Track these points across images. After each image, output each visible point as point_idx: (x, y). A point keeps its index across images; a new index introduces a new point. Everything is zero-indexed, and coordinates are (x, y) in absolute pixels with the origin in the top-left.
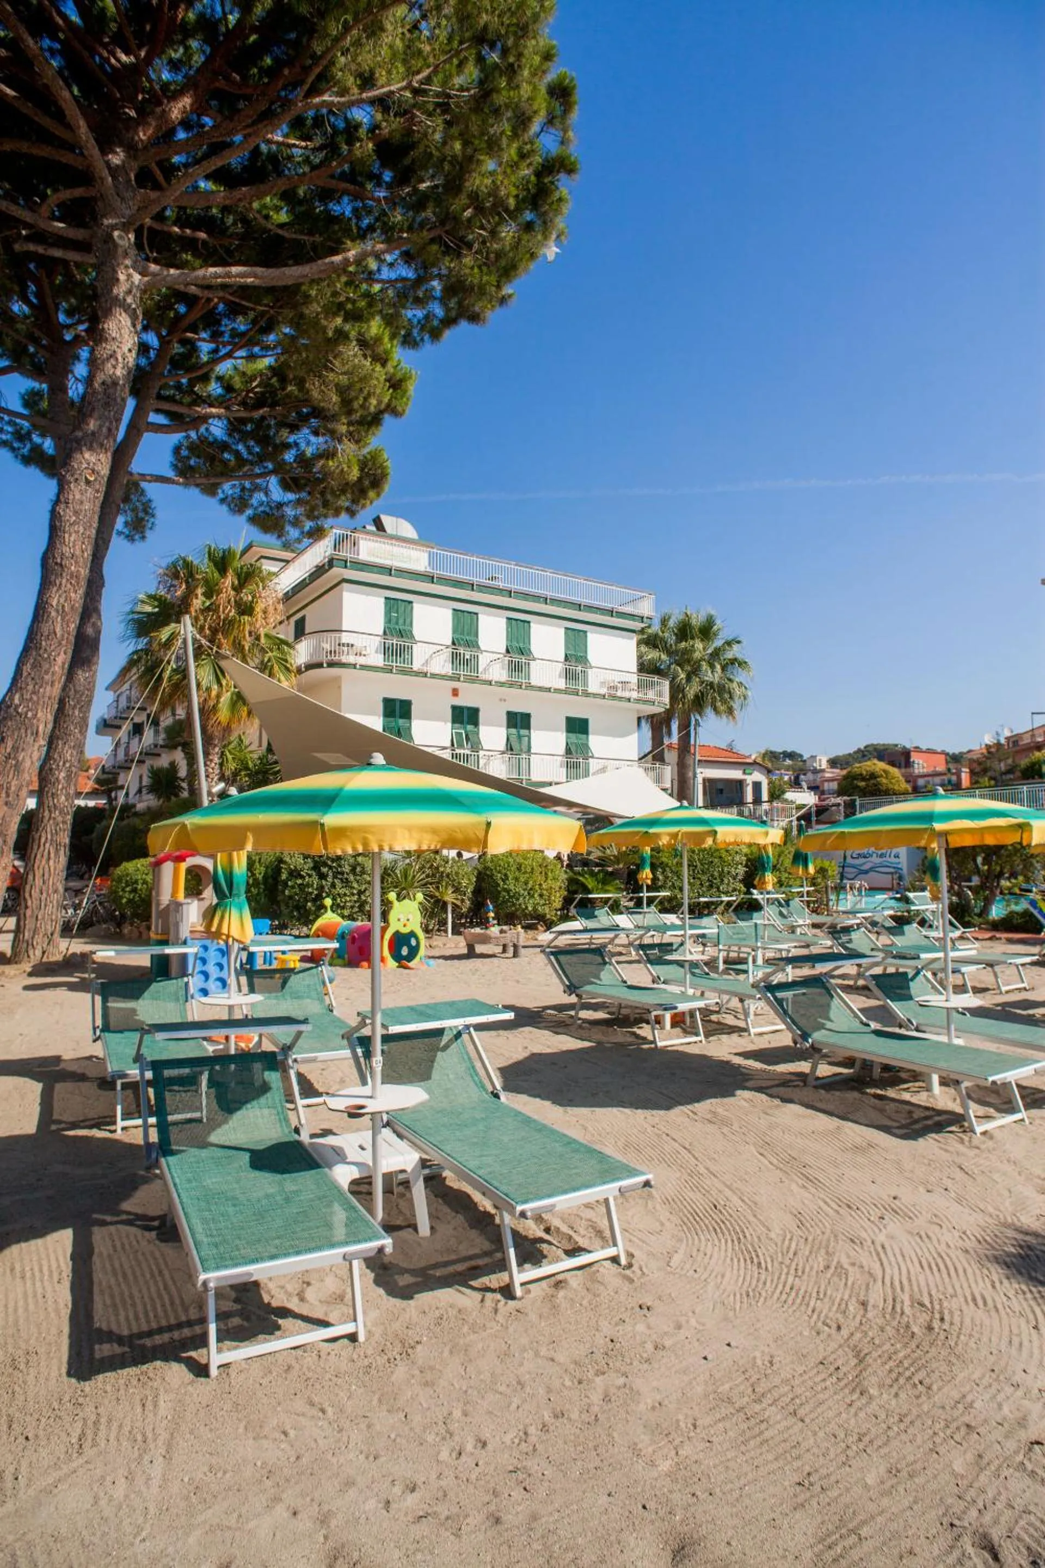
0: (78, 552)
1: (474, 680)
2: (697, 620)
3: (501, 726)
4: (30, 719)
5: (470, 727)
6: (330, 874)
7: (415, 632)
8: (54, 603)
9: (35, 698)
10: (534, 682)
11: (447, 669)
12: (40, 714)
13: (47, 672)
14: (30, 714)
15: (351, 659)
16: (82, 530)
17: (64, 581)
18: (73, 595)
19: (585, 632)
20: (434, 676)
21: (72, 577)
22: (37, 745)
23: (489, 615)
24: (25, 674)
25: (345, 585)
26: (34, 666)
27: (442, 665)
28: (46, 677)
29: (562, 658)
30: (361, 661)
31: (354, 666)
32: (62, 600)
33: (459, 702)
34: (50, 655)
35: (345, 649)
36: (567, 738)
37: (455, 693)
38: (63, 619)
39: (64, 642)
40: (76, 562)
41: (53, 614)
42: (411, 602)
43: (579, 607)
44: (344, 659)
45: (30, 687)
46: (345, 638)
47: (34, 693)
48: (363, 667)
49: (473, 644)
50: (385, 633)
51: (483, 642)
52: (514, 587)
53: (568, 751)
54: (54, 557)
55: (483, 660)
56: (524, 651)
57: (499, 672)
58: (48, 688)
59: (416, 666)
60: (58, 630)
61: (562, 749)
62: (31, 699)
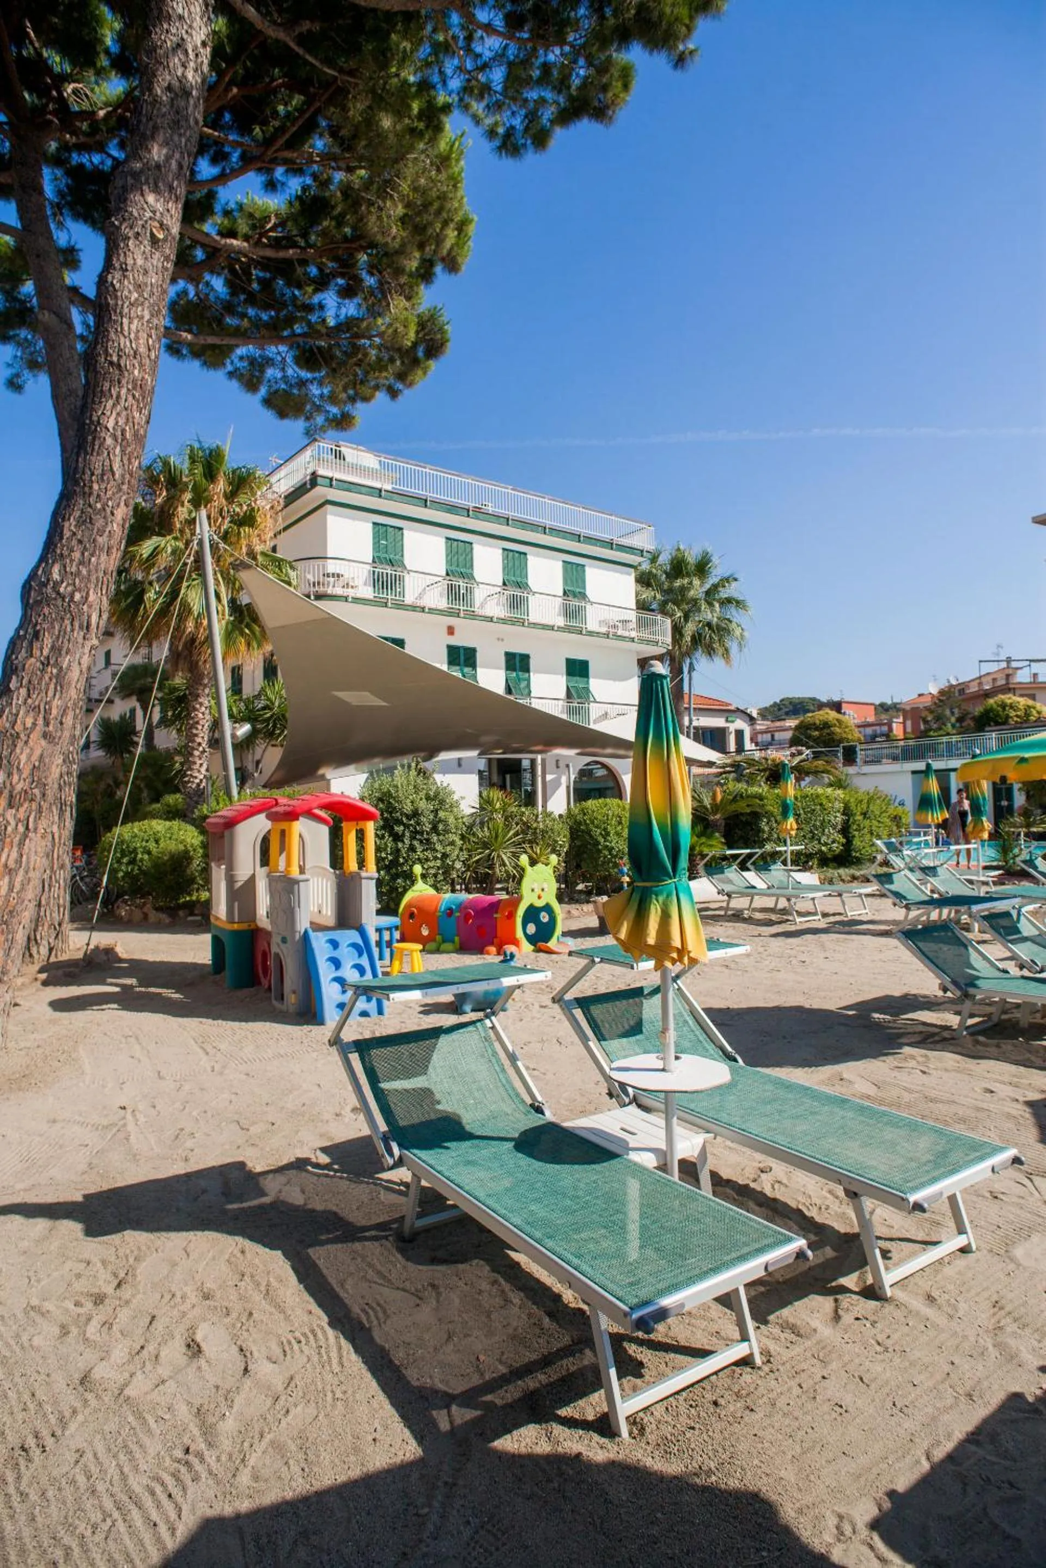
0: (142, 350)
1: (473, 616)
2: (692, 558)
3: (499, 668)
4: (77, 605)
5: (466, 670)
6: (407, 834)
7: (407, 562)
8: (110, 425)
9: (84, 572)
10: (532, 618)
11: (443, 604)
12: (92, 597)
13: (101, 533)
14: (77, 597)
15: (339, 591)
16: (147, 317)
17: (124, 391)
18: (137, 415)
19: (583, 566)
20: (432, 611)
21: (134, 388)
22: (88, 644)
23: (484, 545)
24: (67, 534)
25: (329, 508)
26: (80, 523)
27: (437, 599)
28: (100, 539)
29: (561, 593)
30: (351, 593)
31: (346, 599)
32: (121, 422)
33: (455, 641)
34: (105, 506)
35: (331, 579)
36: (568, 681)
37: (451, 631)
38: (123, 451)
39: (125, 487)
40: (141, 365)
41: (109, 441)
42: (401, 529)
43: (578, 538)
44: (329, 592)
45: (77, 555)
46: (332, 567)
47: (81, 563)
48: (357, 600)
49: (469, 577)
50: (374, 562)
51: (478, 573)
52: (511, 514)
53: (569, 695)
54: (107, 354)
55: (480, 594)
56: (522, 585)
57: (496, 609)
58: (104, 557)
59: (409, 599)
60: (116, 467)
61: (562, 694)
62: (79, 573)
